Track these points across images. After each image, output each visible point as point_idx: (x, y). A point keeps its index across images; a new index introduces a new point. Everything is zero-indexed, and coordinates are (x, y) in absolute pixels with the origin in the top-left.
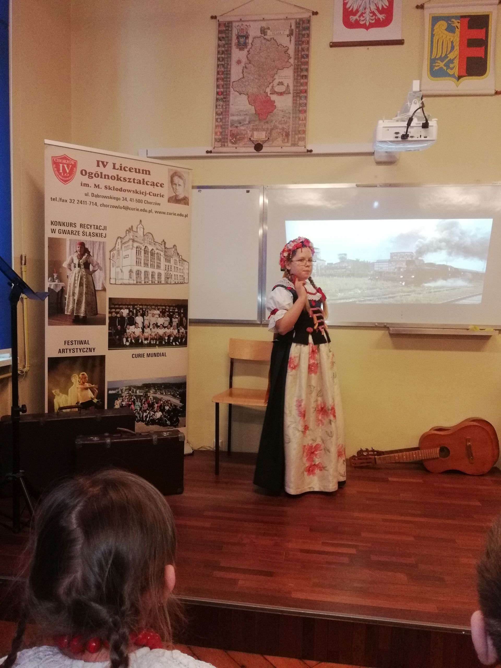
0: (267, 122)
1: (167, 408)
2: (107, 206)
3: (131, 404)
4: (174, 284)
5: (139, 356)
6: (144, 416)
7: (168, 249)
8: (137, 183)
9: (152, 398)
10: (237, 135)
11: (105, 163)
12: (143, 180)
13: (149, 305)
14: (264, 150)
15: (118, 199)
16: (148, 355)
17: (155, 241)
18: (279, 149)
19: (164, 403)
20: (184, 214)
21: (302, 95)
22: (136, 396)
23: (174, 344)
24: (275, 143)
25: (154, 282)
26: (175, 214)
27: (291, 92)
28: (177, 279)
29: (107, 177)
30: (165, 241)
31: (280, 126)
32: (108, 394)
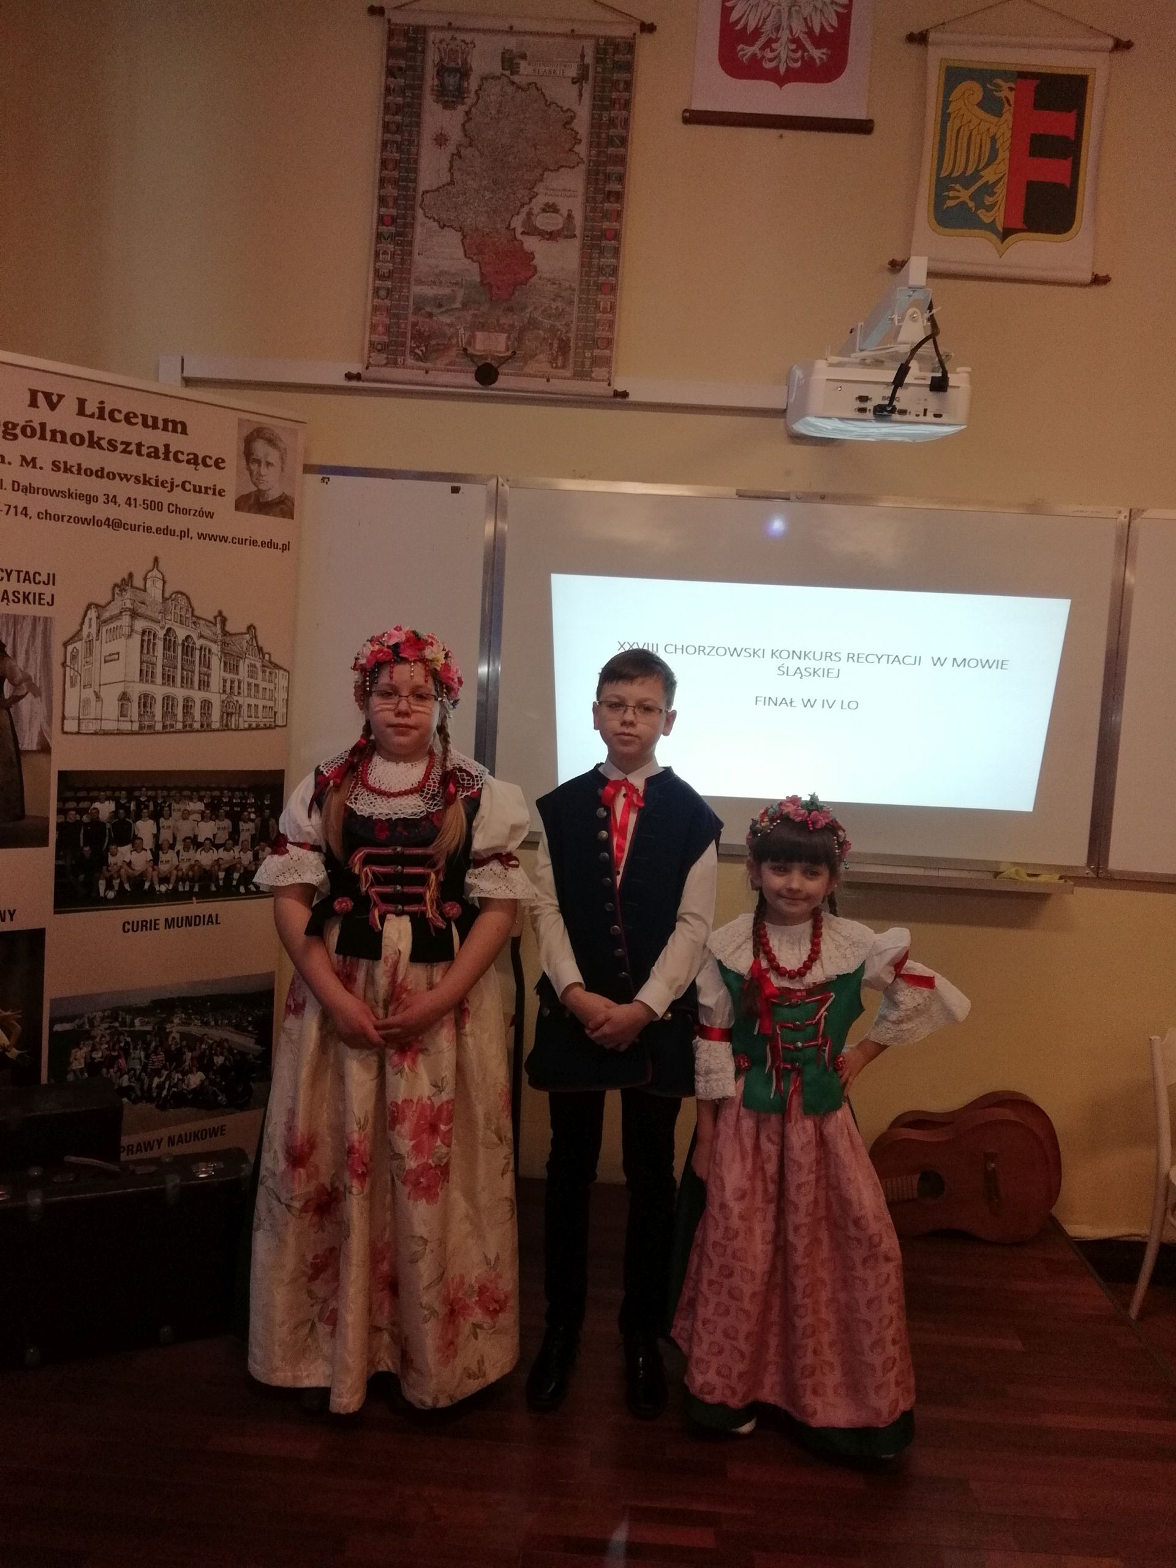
0: (511, 309)
1: (219, 1060)
2: (58, 518)
3: (119, 1057)
4: (245, 729)
5: (144, 925)
6: (154, 1085)
7: (231, 635)
8: (149, 455)
9: (177, 1036)
10: (430, 337)
11: (55, 399)
12: (167, 446)
13: (175, 788)
14: (503, 382)
15: (90, 499)
16: (170, 923)
17: (196, 613)
18: (539, 384)
19: (210, 1047)
20: (280, 540)
21: (604, 243)
22: (131, 1034)
23: (242, 889)
24: (532, 367)
25: (191, 726)
26: (254, 543)
27: (578, 232)
28: (256, 717)
29: (58, 436)
30: (225, 614)
31: (547, 323)
32: (52, 1034)
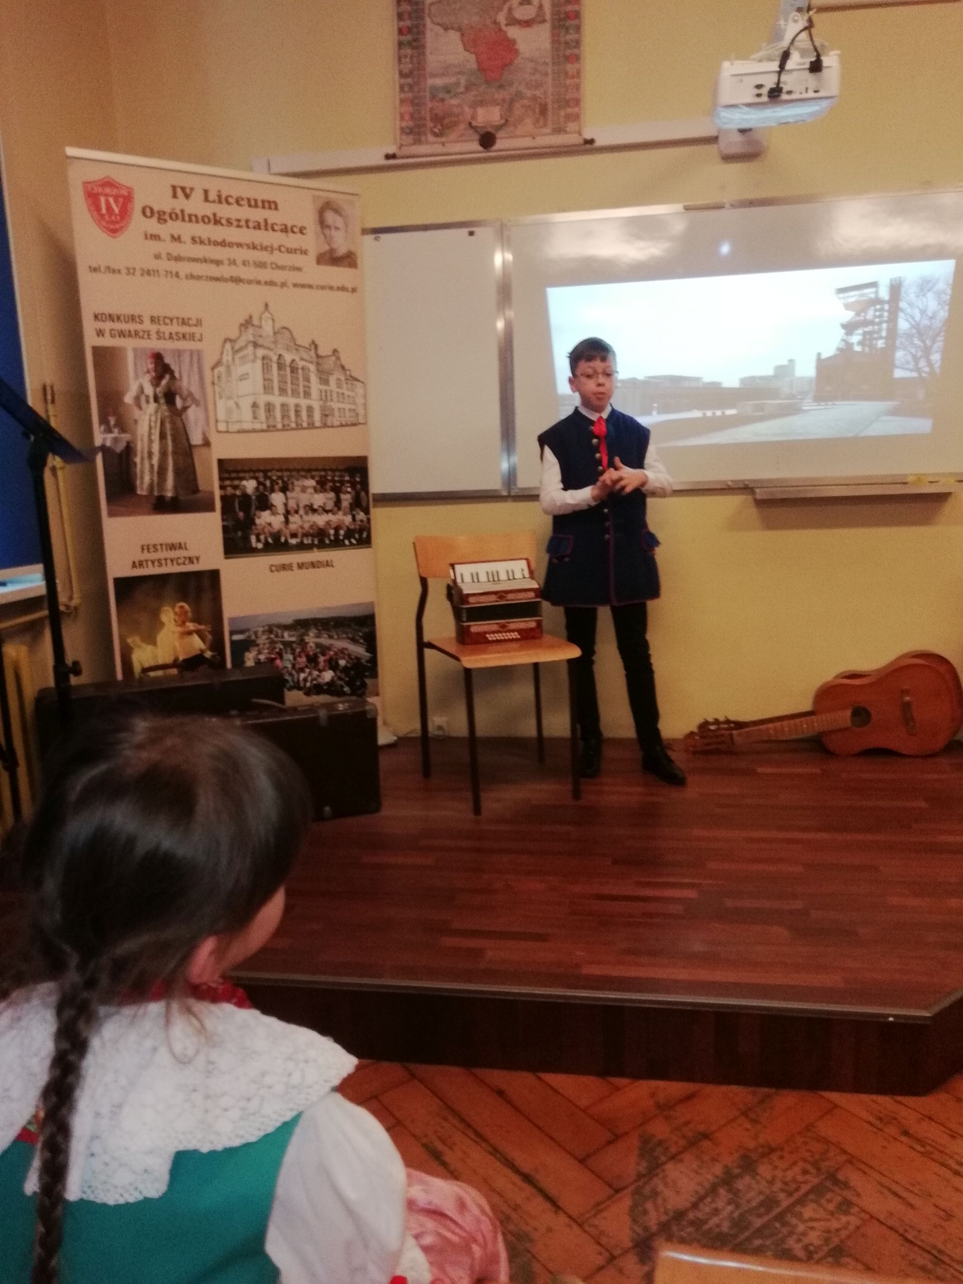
0: (501, 87)
1: (342, 663)
2: (199, 278)
3: (275, 659)
4: (338, 426)
5: (284, 567)
6: (301, 679)
7: (322, 357)
8: (254, 228)
9: (313, 645)
10: (443, 118)
11: (188, 191)
12: (266, 220)
13: (295, 470)
14: (499, 144)
15: (218, 263)
16: (301, 566)
17: (297, 343)
18: (529, 142)
19: (336, 654)
20: (349, 285)
21: (569, 23)
22: (283, 643)
23: (347, 542)
24: (520, 130)
25: (301, 425)
26: (331, 288)
28: (345, 417)
29: (193, 218)
30: (317, 343)
31: (529, 93)
32: (233, 643)
